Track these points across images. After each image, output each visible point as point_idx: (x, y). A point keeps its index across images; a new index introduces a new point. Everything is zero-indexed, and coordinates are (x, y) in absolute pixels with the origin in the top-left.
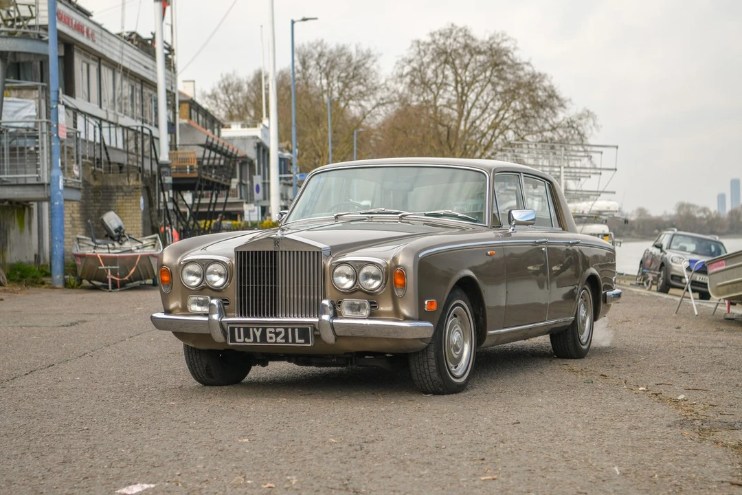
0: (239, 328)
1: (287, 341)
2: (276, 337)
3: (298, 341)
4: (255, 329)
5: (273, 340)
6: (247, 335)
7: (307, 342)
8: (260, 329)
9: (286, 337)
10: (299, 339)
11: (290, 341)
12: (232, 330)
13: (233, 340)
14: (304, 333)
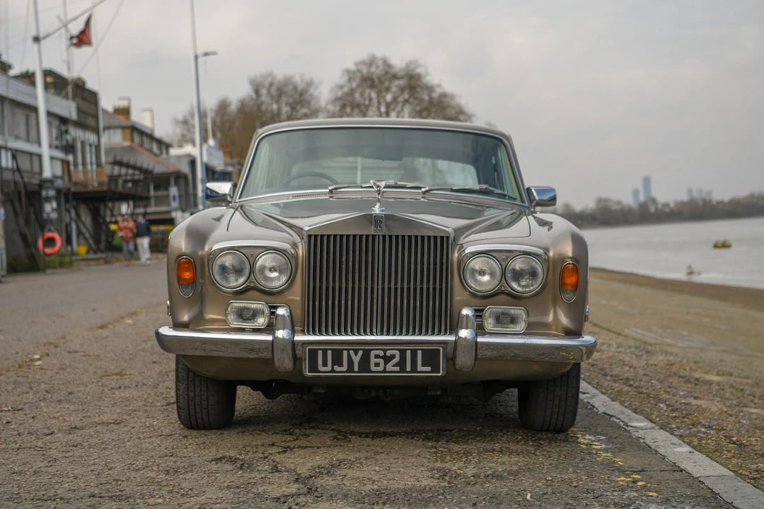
0: (325, 352)
1: (403, 369)
2: (386, 363)
3: (420, 368)
4: (351, 352)
5: (381, 368)
6: (337, 360)
7: (436, 369)
8: (361, 353)
9: (402, 364)
10: (423, 365)
11: (408, 368)
12: (313, 354)
13: (313, 367)
14: (431, 356)
